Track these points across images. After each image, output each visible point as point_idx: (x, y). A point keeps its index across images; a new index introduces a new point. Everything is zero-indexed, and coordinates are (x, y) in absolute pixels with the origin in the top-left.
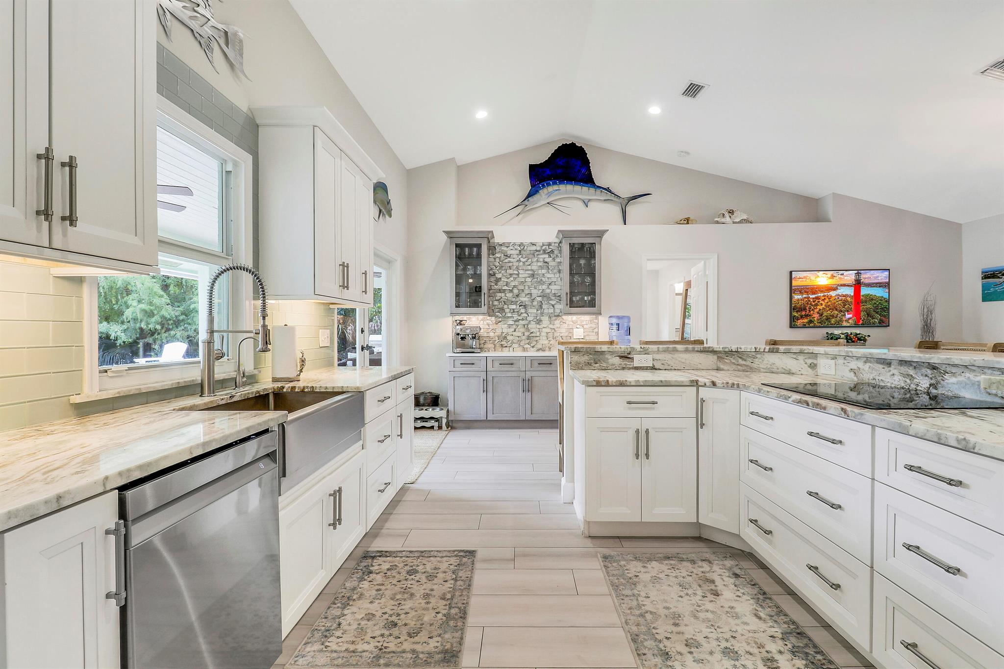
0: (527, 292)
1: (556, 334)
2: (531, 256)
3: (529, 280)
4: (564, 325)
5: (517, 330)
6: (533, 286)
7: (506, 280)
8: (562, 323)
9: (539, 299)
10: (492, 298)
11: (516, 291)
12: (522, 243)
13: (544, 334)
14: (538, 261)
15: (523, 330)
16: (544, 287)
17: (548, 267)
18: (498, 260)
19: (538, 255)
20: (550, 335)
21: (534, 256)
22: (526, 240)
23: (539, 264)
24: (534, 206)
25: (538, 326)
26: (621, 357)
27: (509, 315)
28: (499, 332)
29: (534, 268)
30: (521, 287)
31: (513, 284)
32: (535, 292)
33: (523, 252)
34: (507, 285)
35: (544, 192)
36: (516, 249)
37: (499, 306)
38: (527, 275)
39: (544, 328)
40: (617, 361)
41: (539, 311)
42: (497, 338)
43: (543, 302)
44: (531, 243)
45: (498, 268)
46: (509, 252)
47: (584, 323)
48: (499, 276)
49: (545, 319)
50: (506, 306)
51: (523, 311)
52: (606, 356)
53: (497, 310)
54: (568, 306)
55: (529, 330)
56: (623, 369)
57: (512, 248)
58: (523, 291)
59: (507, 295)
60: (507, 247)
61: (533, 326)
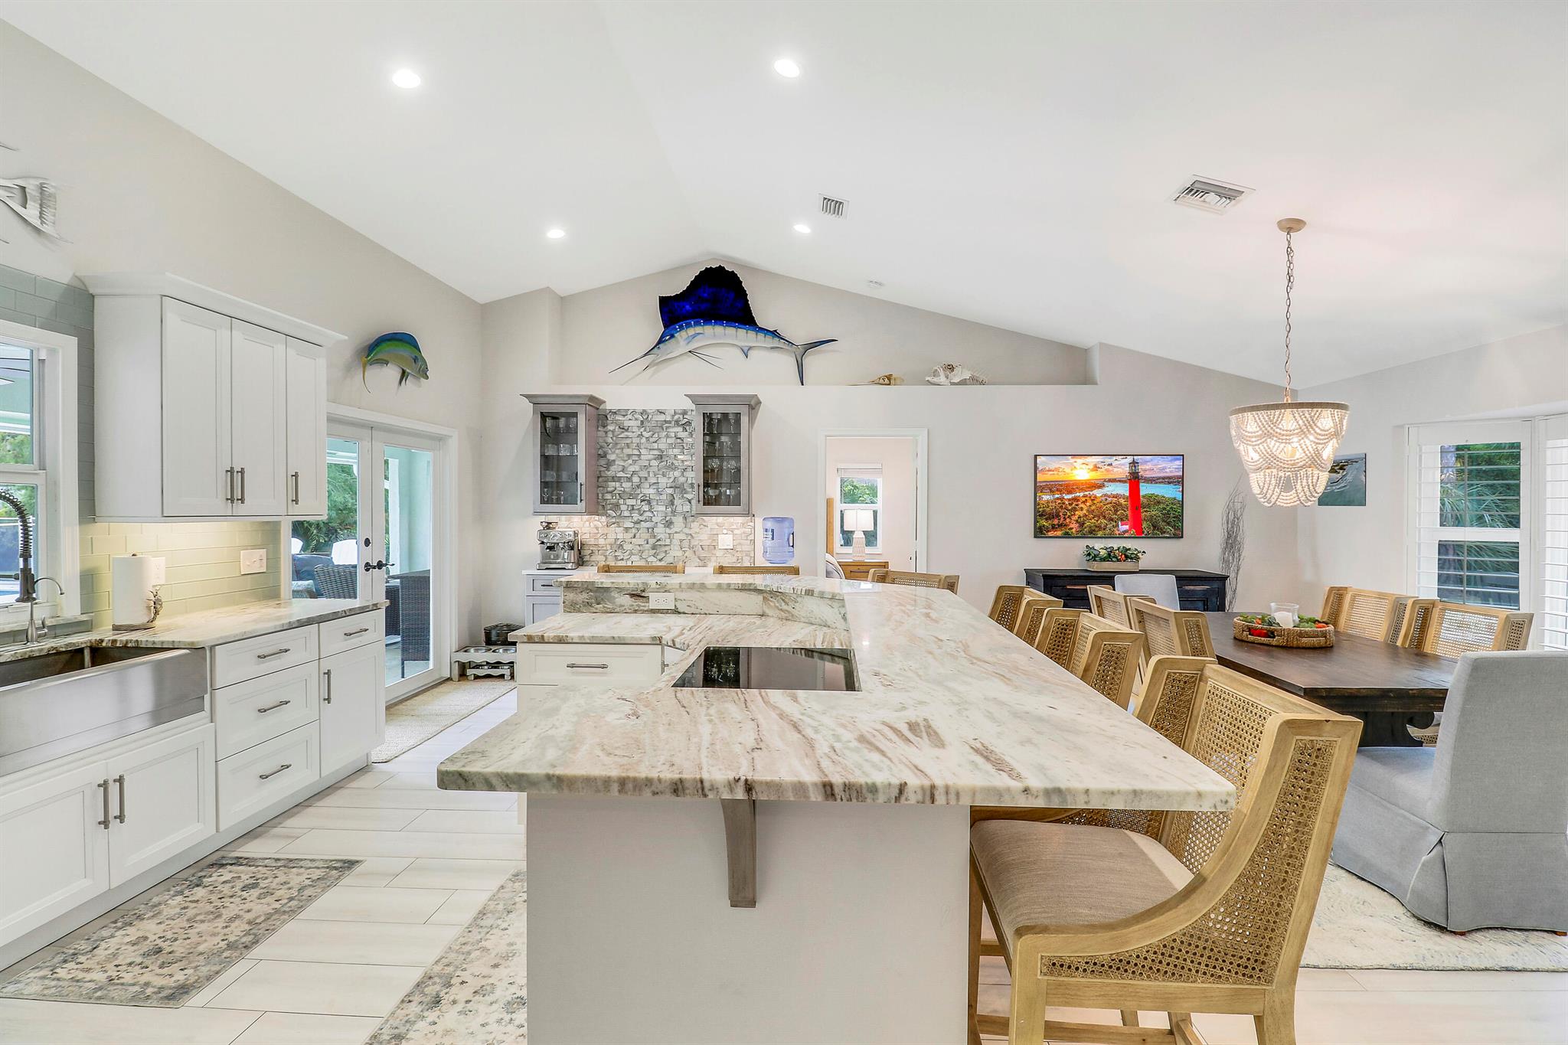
0: (653, 480)
1: (694, 543)
2: (658, 429)
3: (654, 463)
4: (706, 529)
5: (637, 536)
6: (661, 473)
7: (622, 463)
8: (702, 527)
9: (670, 491)
10: (601, 489)
11: (636, 479)
12: (644, 411)
13: (676, 542)
14: (667, 436)
15: (646, 536)
16: (677, 473)
17: (682, 445)
18: (610, 435)
19: (667, 428)
20: (686, 544)
21: (663, 429)
22: (651, 406)
23: (670, 441)
24: (669, 357)
25: (668, 531)
27: (626, 514)
28: (611, 537)
29: (662, 446)
30: (643, 474)
31: (632, 469)
32: (663, 481)
33: (646, 424)
34: (623, 471)
35: (682, 336)
36: (636, 419)
38: (653, 457)
39: (676, 533)
41: (670, 509)
42: (609, 547)
43: (675, 495)
44: (658, 410)
45: (610, 447)
46: (626, 424)
47: (735, 527)
48: (612, 457)
49: (678, 521)
50: (621, 501)
51: (646, 508)
53: (609, 507)
55: (655, 537)
57: (629, 417)
58: (646, 480)
59: (624, 485)
60: (624, 416)
61: (660, 530)
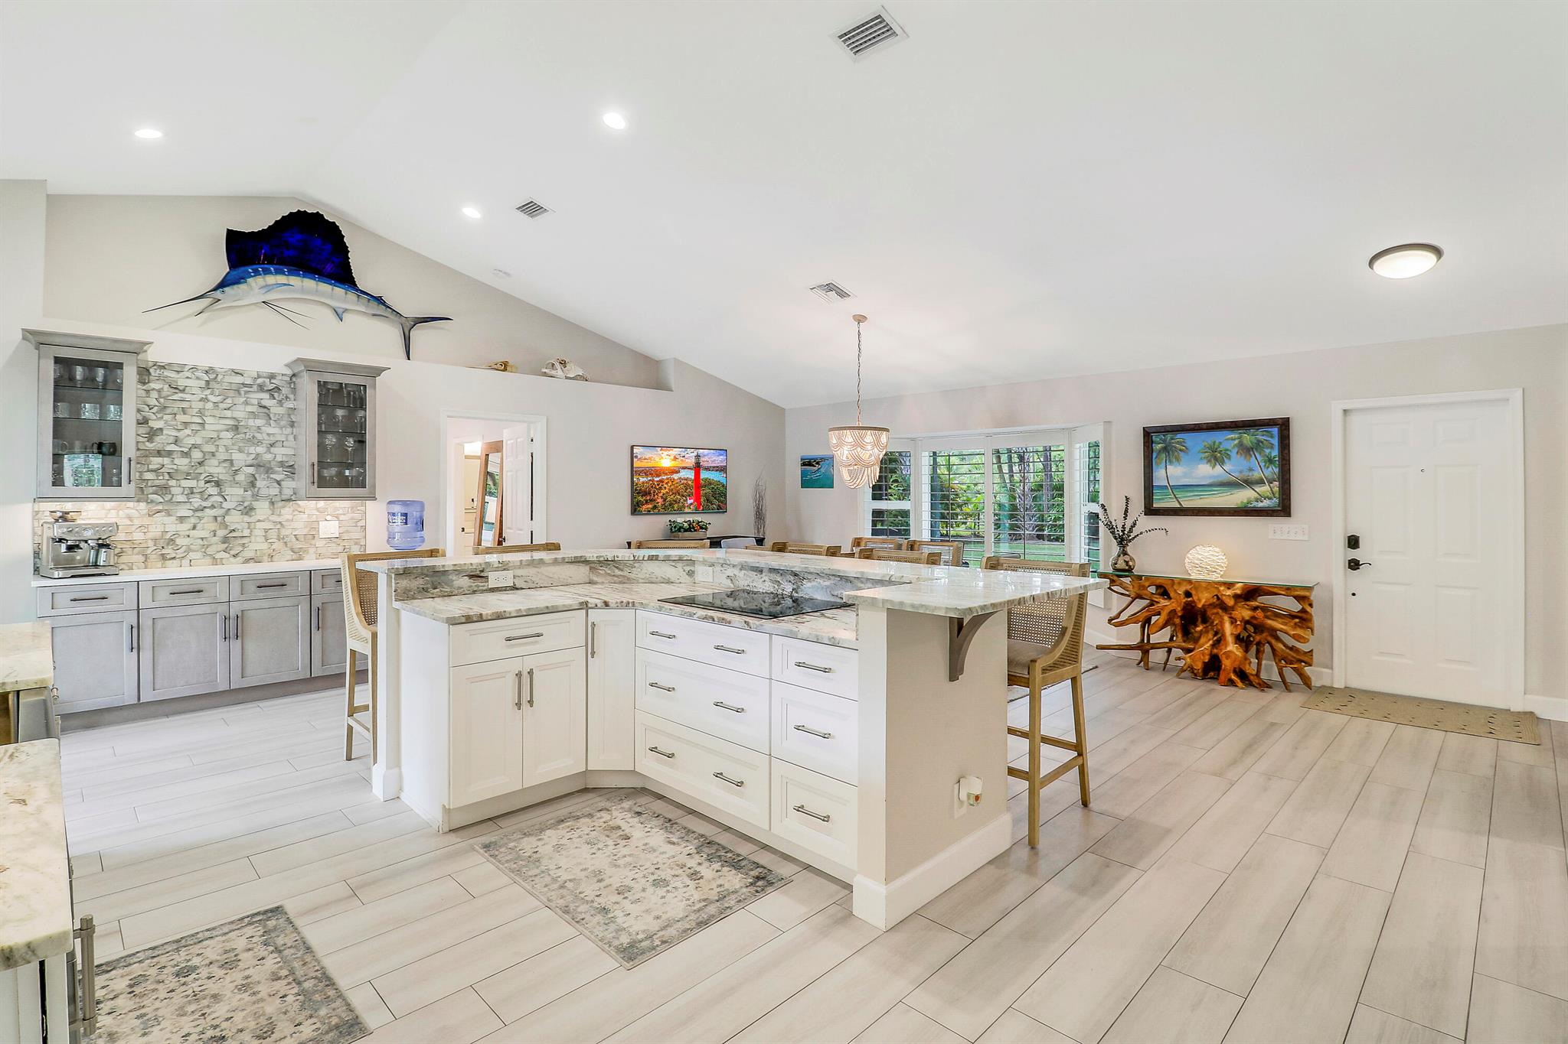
0: (222, 457)
1: (284, 532)
2: (231, 394)
3: (226, 435)
4: (302, 515)
5: (199, 526)
6: (237, 447)
7: (175, 433)
8: (296, 513)
10: (143, 466)
11: (196, 455)
12: (211, 368)
13: (258, 532)
14: (246, 403)
15: (213, 526)
16: (260, 450)
17: (269, 415)
18: (154, 395)
19: (246, 392)
20: (273, 534)
21: (240, 394)
22: (221, 363)
23: (249, 409)
25: (246, 519)
26: (471, 577)
27: (181, 498)
28: (155, 531)
29: (239, 415)
30: (209, 448)
31: (191, 441)
32: (239, 458)
33: (213, 384)
34: (175, 443)
35: (256, 282)
37: (157, 482)
38: (224, 427)
39: (259, 521)
40: (464, 582)
41: (249, 493)
42: (150, 543)
43: (256, 475)
44: (233, 371)
45: (155, 411)
46: (182, 383)
47: (341, 512)
48: (155, 424)
49: (262, 508)
50: (172, 483)
51: (213, 490)
52: (450, 577)
53: (151, 490)
54: (316, 484)
55: (226, 527)
56: (474, 592)
57: (189, 374)
58: (214, 456)
59: (176, 461)
60: (178, 372)
